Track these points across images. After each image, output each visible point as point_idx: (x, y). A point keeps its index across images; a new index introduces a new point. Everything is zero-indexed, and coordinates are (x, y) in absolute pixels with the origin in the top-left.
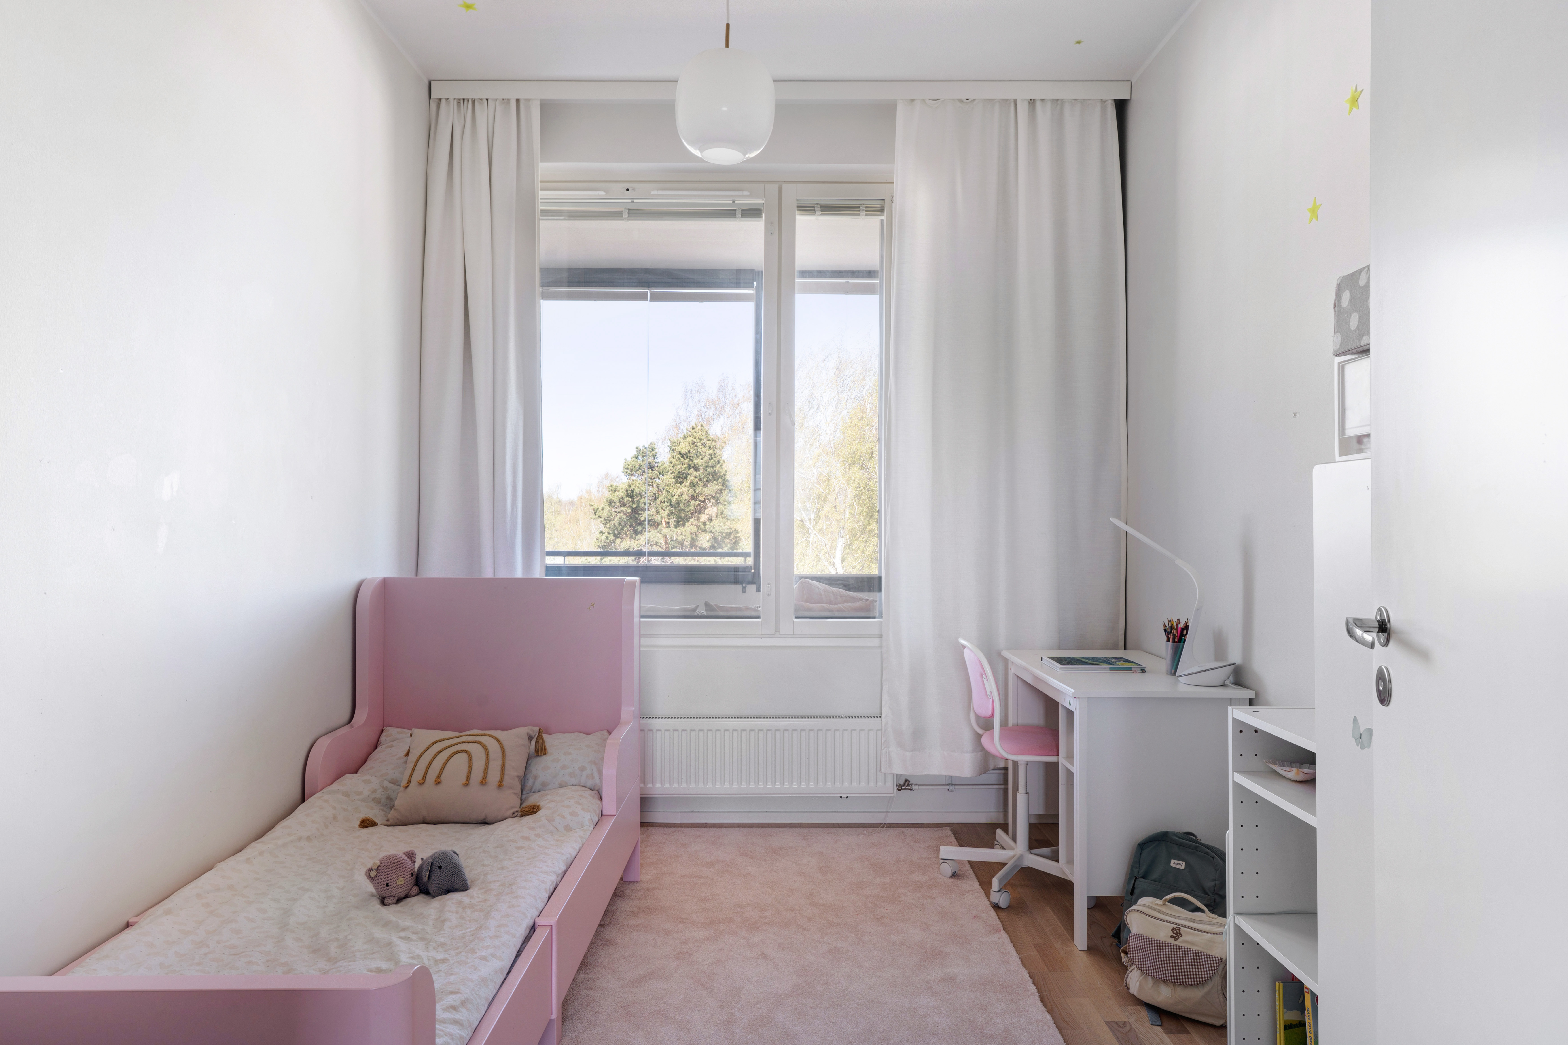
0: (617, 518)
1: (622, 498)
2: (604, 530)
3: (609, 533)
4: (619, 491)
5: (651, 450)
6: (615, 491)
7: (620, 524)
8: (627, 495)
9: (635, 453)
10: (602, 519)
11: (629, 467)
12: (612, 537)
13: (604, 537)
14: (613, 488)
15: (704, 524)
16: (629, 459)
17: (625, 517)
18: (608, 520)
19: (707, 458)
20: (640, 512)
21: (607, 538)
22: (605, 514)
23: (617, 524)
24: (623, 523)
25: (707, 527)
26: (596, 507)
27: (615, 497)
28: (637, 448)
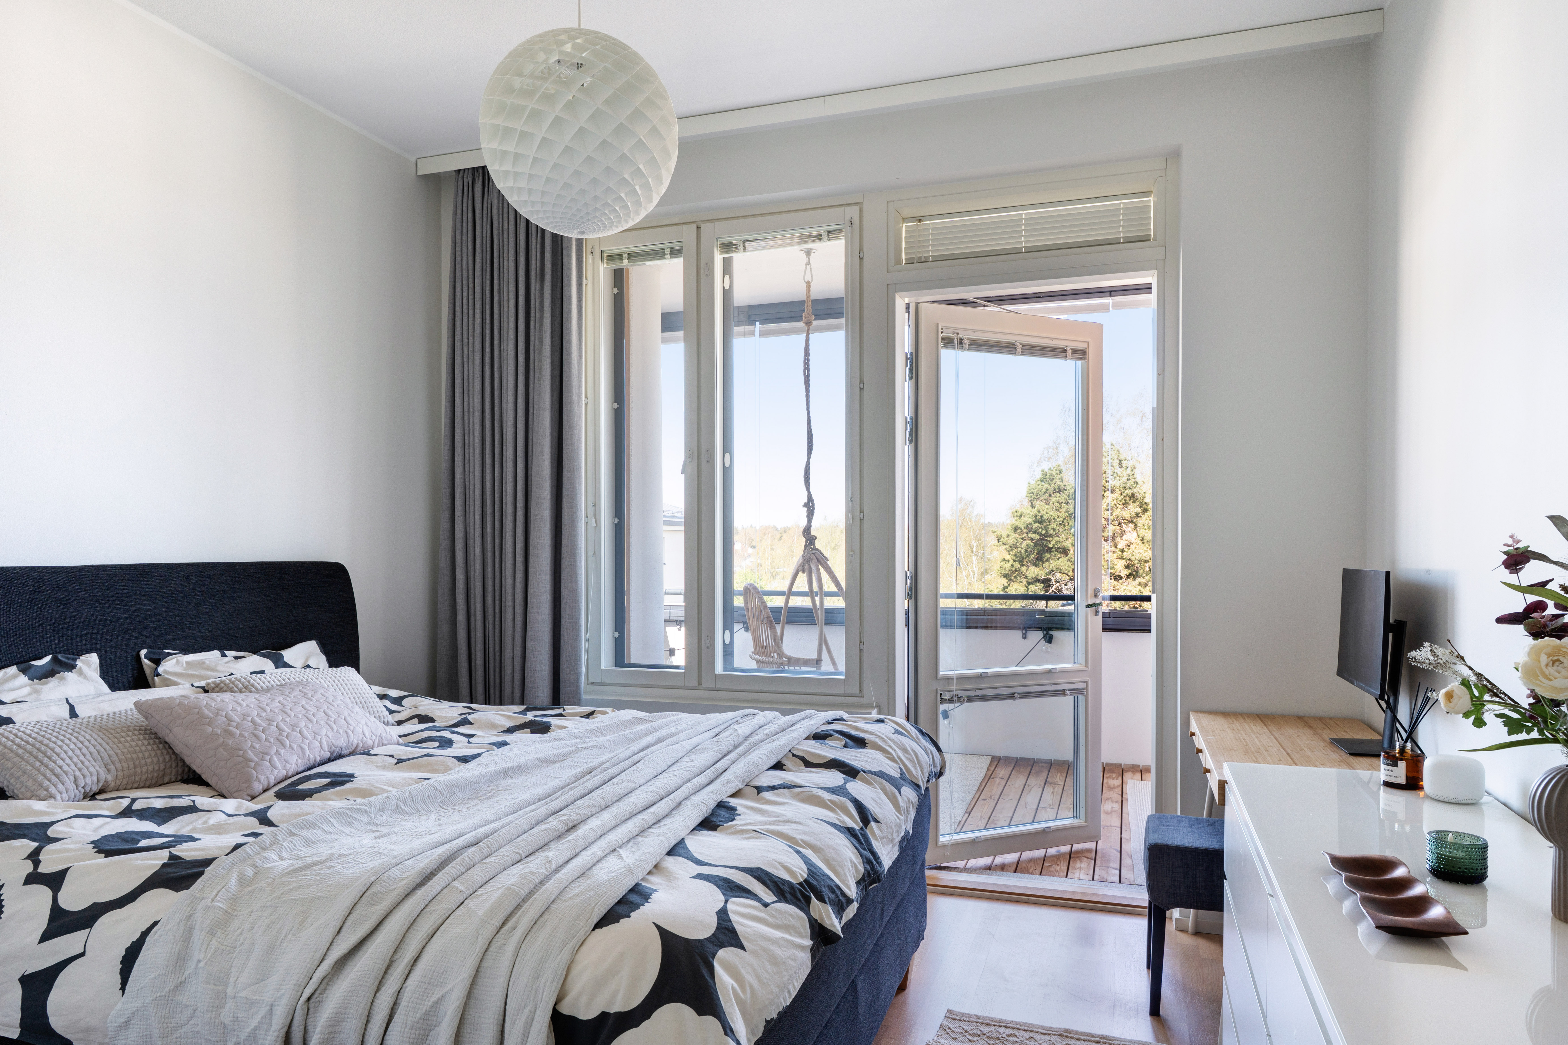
0: (1024, 545)
1: (1031, 524)
2: (1008, 557)
3: (1014, 561)
4: (1024, 517)
5: (1058, 472)
6: (1021, 516)
7: (1026, 551)
8: (1035, 522)
9: (1041, 476)
10: (1007, 546)
11: (1035, 491)
12: (1017, 565)
13: (1008, 565)
14: (1019, 514)
15: (1122, 551)
16: (1033, 482)
17: (1032, 544)
18: (1014, 546)
19: (1125, 479)
20: (1048, 539)
21: (1012, 566)
22: (1011, 541)
23: (1023, 551)
24: (1029, 550)
25: (1125, 554)
26: (999, 534)
27: (1021, 524)
28: (1043, 471)
